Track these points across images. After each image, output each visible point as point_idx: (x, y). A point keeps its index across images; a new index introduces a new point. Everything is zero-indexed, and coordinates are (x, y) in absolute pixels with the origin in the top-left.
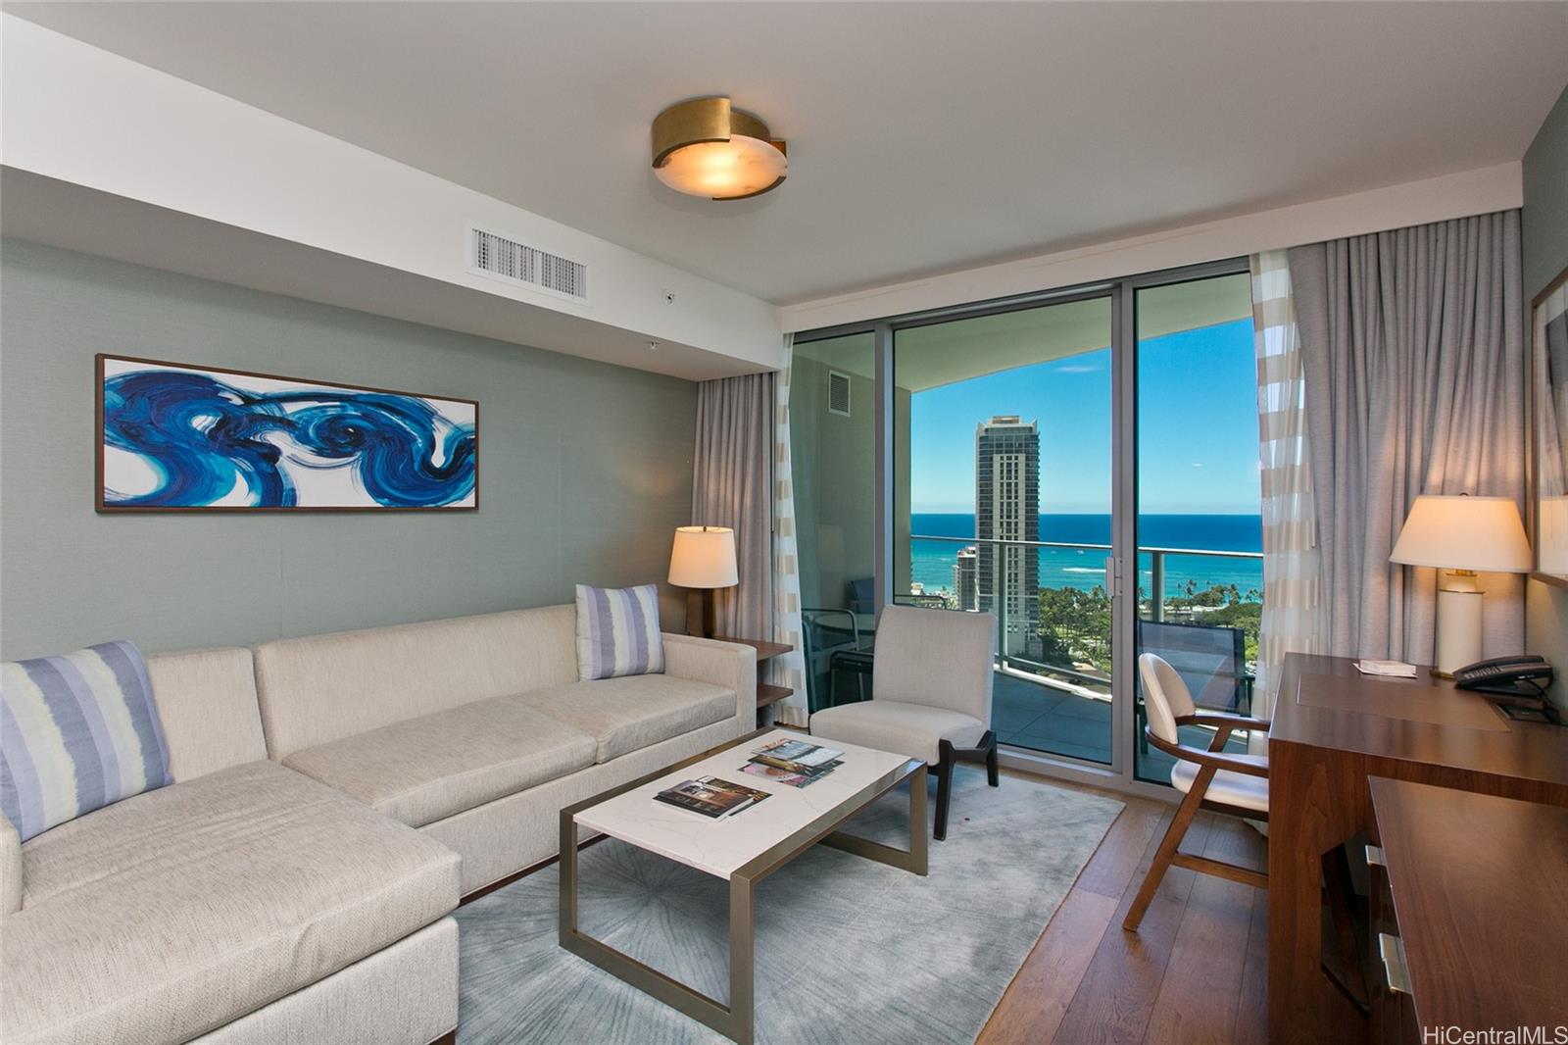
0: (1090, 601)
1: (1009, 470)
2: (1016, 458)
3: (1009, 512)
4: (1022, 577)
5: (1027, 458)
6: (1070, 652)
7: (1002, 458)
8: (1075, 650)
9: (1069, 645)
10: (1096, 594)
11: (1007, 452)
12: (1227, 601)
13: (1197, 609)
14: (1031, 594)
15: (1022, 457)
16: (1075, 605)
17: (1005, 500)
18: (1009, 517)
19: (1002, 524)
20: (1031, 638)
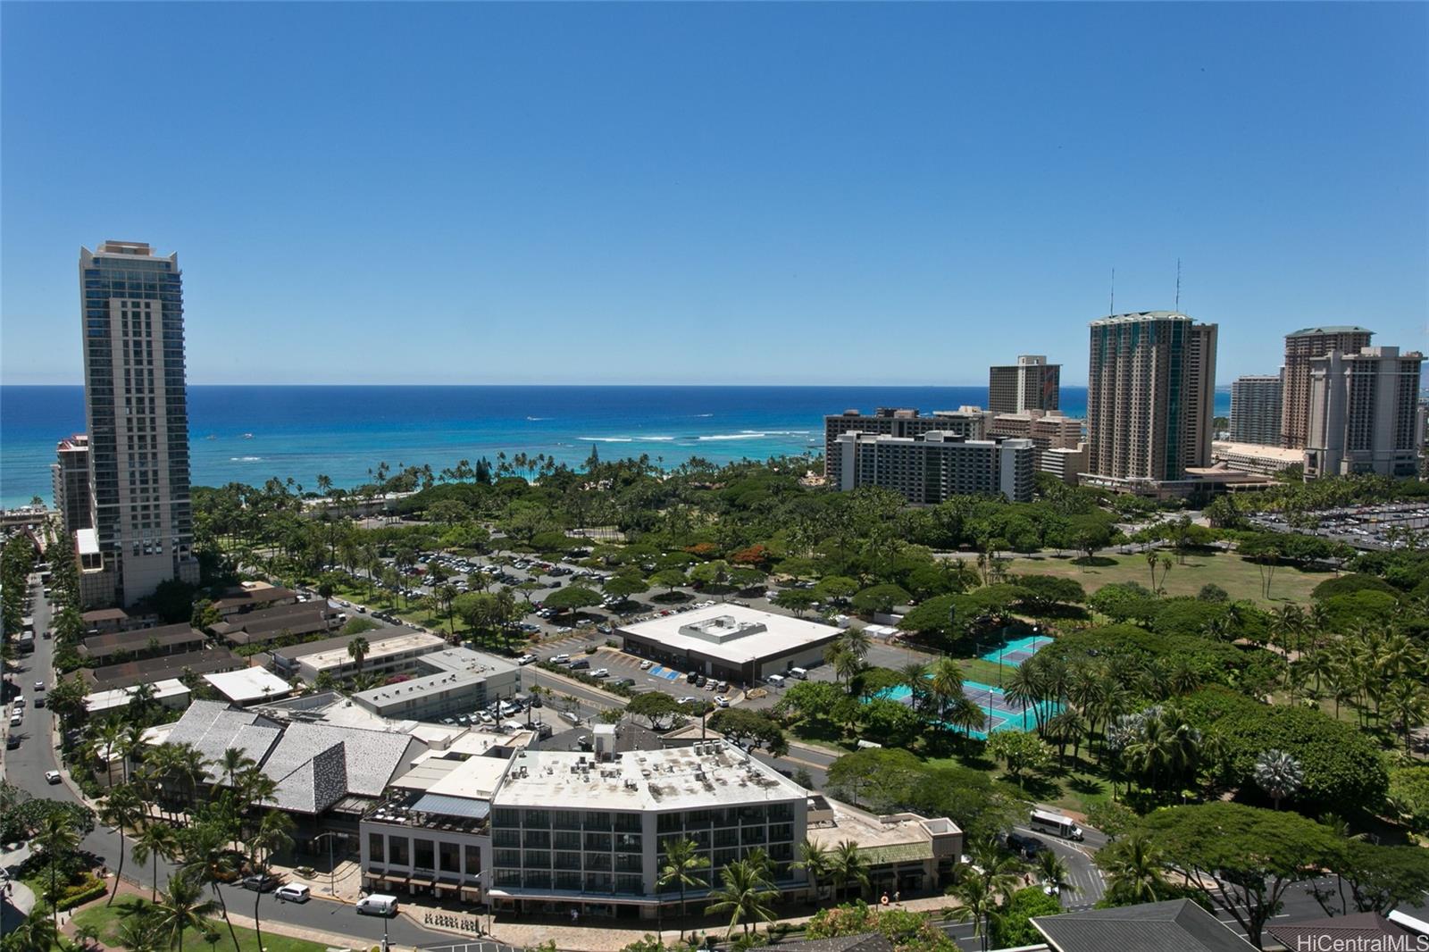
0: (264, 499)
1: (137, 323)
2: (148, 305)
3: (139, 383)
4: (164, 475)
5: (164, 307)
6: (239, 570)
7: (124, 305)
8: (245, 566)
9: (237, 561)
10: (270, 489)
11: (131, 296)
12: (421, 482)
13: (390, 496)
14: (179, 497)
15: (156, 305)
16: (244, 506)
17: (132, 366)
18: (139, 391)
19: (128, 401)
20: (183, 558)
